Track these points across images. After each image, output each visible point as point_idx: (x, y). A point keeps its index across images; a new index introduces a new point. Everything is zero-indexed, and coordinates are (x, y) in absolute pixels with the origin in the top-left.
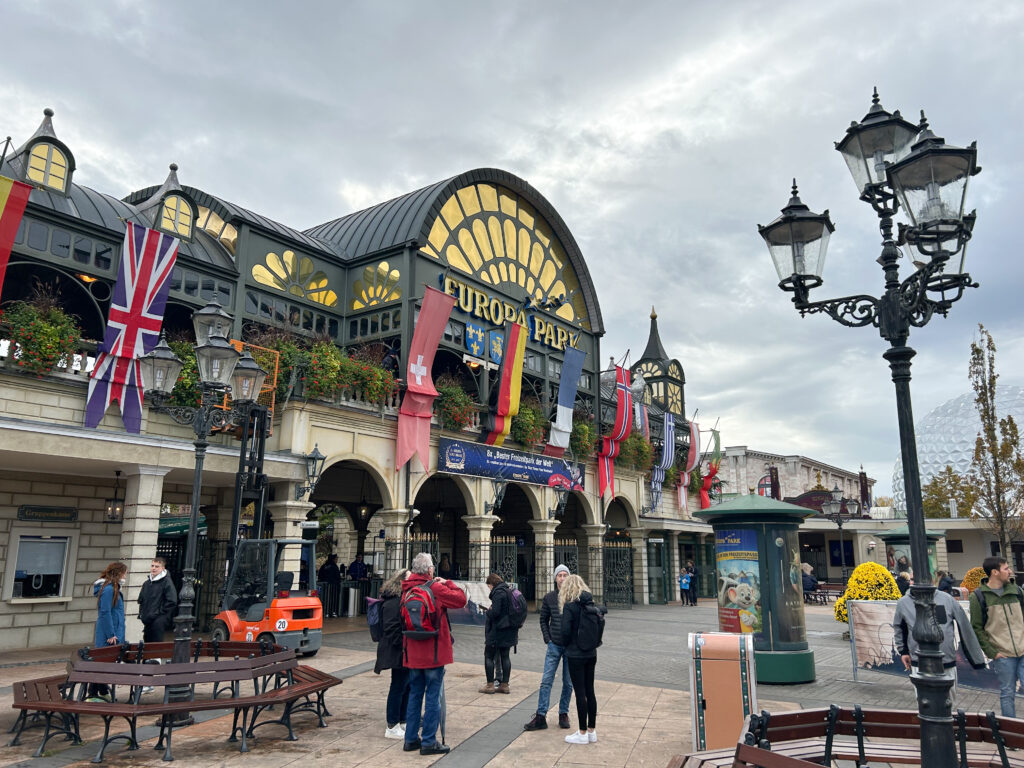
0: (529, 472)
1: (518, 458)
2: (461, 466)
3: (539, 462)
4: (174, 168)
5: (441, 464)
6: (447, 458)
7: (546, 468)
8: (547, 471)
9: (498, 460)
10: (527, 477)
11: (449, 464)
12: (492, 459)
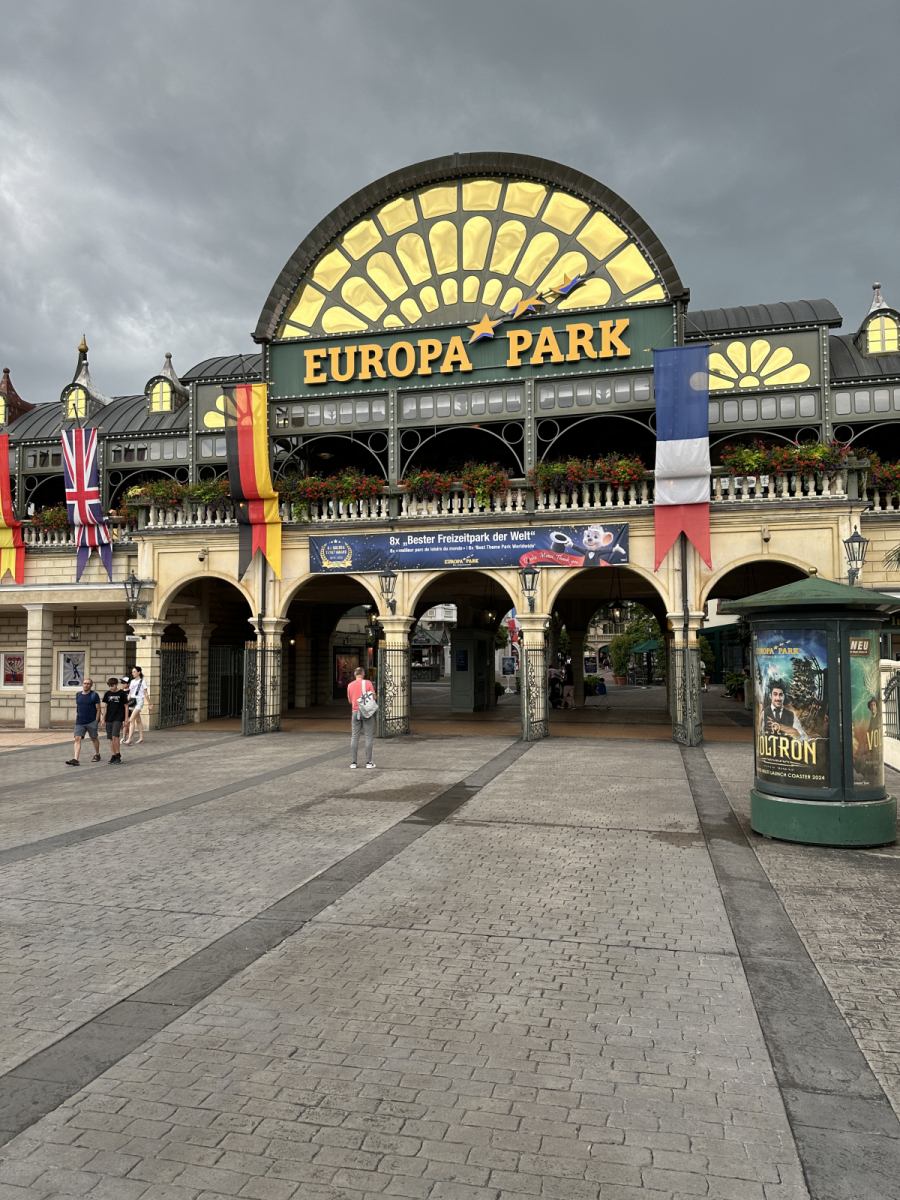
0: (476, 554)
1: (450, 539)
2: (348, 563)
3: (497, 537)
4: (169, 357)
5: (315, 564)
6: (323, 556)
7: (518, 542)
8: (523, 546)
9: (409, 547)
10: (476, 561)
11: (326, 564)
12: (401, 547)
